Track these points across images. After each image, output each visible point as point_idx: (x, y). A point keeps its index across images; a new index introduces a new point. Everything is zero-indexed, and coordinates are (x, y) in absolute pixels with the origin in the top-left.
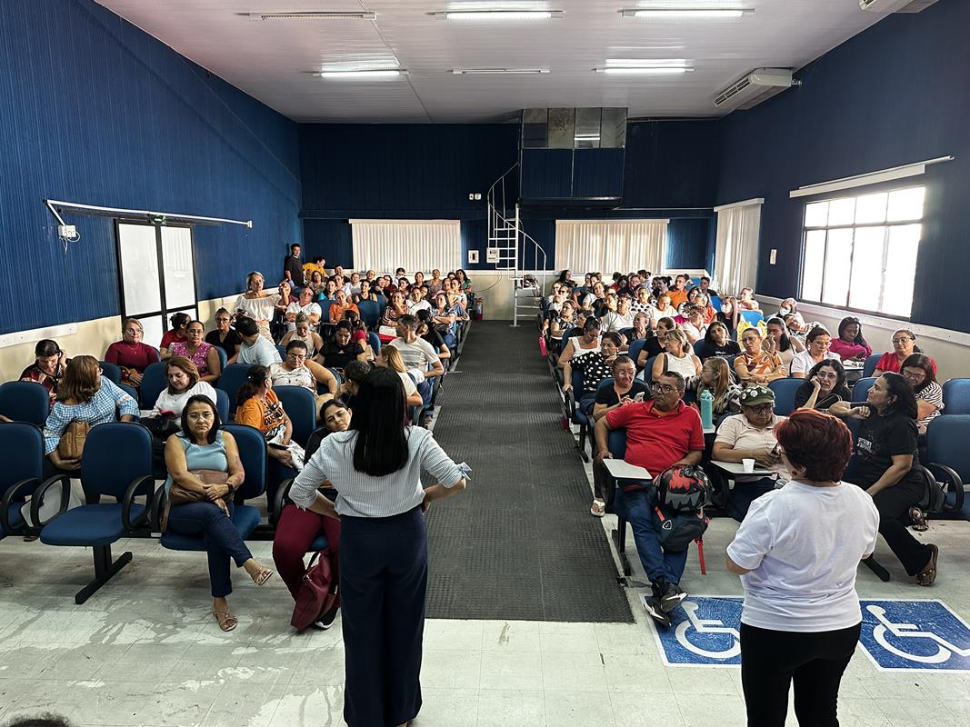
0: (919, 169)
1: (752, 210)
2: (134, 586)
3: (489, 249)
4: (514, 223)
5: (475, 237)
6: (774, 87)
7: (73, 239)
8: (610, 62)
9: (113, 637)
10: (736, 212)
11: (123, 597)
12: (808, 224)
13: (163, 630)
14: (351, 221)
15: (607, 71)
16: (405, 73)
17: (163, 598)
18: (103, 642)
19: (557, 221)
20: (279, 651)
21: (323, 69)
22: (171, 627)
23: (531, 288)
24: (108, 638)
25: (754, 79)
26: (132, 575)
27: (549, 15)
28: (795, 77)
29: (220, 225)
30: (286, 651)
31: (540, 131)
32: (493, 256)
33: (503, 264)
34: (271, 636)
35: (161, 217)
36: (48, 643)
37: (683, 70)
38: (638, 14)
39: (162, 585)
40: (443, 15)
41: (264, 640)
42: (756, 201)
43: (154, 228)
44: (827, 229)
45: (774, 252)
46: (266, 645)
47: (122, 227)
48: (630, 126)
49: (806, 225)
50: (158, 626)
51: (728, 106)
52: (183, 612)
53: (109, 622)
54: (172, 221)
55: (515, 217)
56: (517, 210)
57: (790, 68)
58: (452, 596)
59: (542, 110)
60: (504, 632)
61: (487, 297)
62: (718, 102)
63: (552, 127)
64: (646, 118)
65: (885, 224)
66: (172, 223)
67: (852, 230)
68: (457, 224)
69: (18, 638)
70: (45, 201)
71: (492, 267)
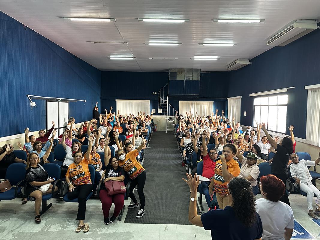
0: (285, 90)
1: (238, 99)
2: (54, 214)
3: (159, 109)
4: (166, 102)
5: (155, 106)
6: (244, 64)
7: (34, 106)
8: (195, 57)
9: (48, 229)
10: (234, 99)
11: (50, 217)
12: (255, 104)
13: (63, 227)
14: (116, 100)
15: (194, 59)
16: (135, 58)
17: (63, 217)
18: (46, 230)
19: (180, 101)
20: (99, 233)
21: (111, 56)
22: (66, 226)
23: (172, 121)
24: (47, 229)
25: (238, 62)
26: (52, 210)
27: (178, 44)
28: (250, 61)
29: (77, 101)
30: (101, 233)
31: (174, 75)
32: (160, 111)
33: (163, 114)
34: (96, 229)
35: (60, 99)
36: (29, 231)
37: (217, 59)
38: (204, 45)
39: (62, 213)
40: (147, 44)
41: (94, 230)
42: (239, 97)
43: (57, 103)
44: (261, 106)
45: (245, 112)
46: (95, 231)
47: (48, 103)
48: (201, 74)
49: (255, 105)
50: (62, 225)
51: (231, 69)
52: (69, 221)
53: (47, 224)
54: (62, 100)
55: (167, 100)
56: (168, 98)
57: (248, 59)
58: (150, 217)
59: (175, 69)
60: (166, 228)
61: (158, 124)
62: (228, 68)
63: (178, 73)
64: (206, 72)
65: (277, 105)
66: (63, 101)
67: (268, 107)
68: (149, 101)
69: (19, 229)
70: (27, 95)
71: (160, 114)
